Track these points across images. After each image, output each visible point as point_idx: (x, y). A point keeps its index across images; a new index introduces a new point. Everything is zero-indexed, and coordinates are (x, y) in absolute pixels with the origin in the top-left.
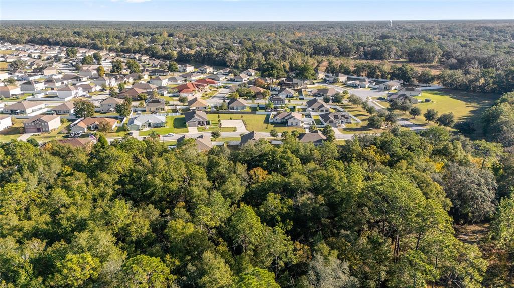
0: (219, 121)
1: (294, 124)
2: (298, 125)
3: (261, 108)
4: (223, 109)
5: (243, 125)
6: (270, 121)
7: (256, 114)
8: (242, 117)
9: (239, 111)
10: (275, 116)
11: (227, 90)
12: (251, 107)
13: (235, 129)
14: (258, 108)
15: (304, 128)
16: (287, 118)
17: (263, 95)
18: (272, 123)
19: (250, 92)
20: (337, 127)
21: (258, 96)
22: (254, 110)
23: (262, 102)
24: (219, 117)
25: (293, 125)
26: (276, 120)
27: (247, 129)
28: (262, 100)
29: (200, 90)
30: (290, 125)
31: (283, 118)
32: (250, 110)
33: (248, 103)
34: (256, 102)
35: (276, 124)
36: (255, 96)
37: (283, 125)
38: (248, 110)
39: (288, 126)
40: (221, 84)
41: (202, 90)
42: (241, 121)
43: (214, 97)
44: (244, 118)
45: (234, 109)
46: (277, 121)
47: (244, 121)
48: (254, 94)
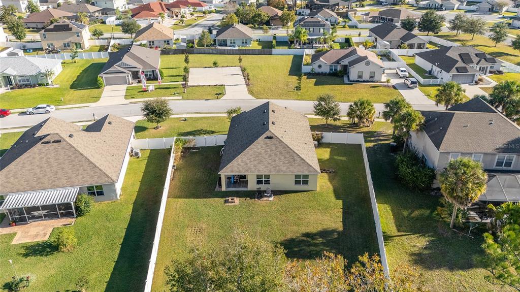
0: (186, 70)
1: (366, 77)
2: (376, 78)
3: (281, 43)
4: (203, 46)
5: (241, 80)
6: (305, 69)
7: (271, 54)
8: (240, 60)
9: (237, 48)
10: (315, 57)
11: (220, 17)
12: (260, 42)
13: (219, 92)
14: (274, 42)
15: (394, 87)
16: (346, 62)
17: (282, 21)
18: (310, 75)
19: (259, 15)
20: (477, 83)
21: (274, 22)
22: (267, 47)
23: (282, 33)
24: (186, 61)
25: (364, 78)
26: (320, 66)
27: (251, 92)
28: (281, 29)
29: (173, 15)
30: (356, 78)
31: (338, 62)
32: (260, 47)
33: (255, 34)
34: (271, 32)
35: (321, 78)
36: (268, 23)
37: (338, 80)
38: (254, 46)
39: (351, 82)
40: (213, 9)
41: (177, 16)
42: (238, 70)
43: (196, 25)
44: (243, 64)
45: (226, 45)
46: (320, 70)
47: (243, 70)
48: (266, 19)
